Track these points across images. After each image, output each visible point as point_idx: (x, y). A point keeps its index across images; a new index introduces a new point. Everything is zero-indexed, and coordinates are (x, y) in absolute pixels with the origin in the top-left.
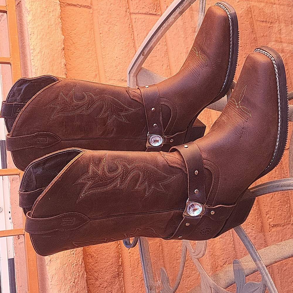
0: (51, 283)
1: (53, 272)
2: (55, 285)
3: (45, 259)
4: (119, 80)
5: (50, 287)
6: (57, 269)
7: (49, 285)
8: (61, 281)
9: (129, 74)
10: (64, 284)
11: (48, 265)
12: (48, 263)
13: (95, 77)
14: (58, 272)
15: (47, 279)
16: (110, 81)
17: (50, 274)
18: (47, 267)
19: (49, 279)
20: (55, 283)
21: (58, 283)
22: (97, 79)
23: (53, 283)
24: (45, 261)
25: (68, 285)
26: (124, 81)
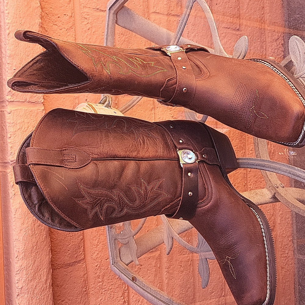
0: (14, 216)
1: (17, 205)
2: (18, 218)
3: (9, 193)
4: (94, 9)
5: (14, 220)
6: (21, 203)
7: (13, 218)
8: (24, 214)
9: (109, 10)
10: (27, 218)
11: (12, 198)
12: (13, 197)
13: (69, 2)
14: (22, 206)
15: (11, 212)
16: (84, 8)
17: (14, 207)
18: (11, 201)
19: (13, 212)
20: (18, 216)
21: (22, 217)
22: (70, 5)
23: (16, 217)
24: (9, 194)
25: (31, 218)
26: (99, 10)
